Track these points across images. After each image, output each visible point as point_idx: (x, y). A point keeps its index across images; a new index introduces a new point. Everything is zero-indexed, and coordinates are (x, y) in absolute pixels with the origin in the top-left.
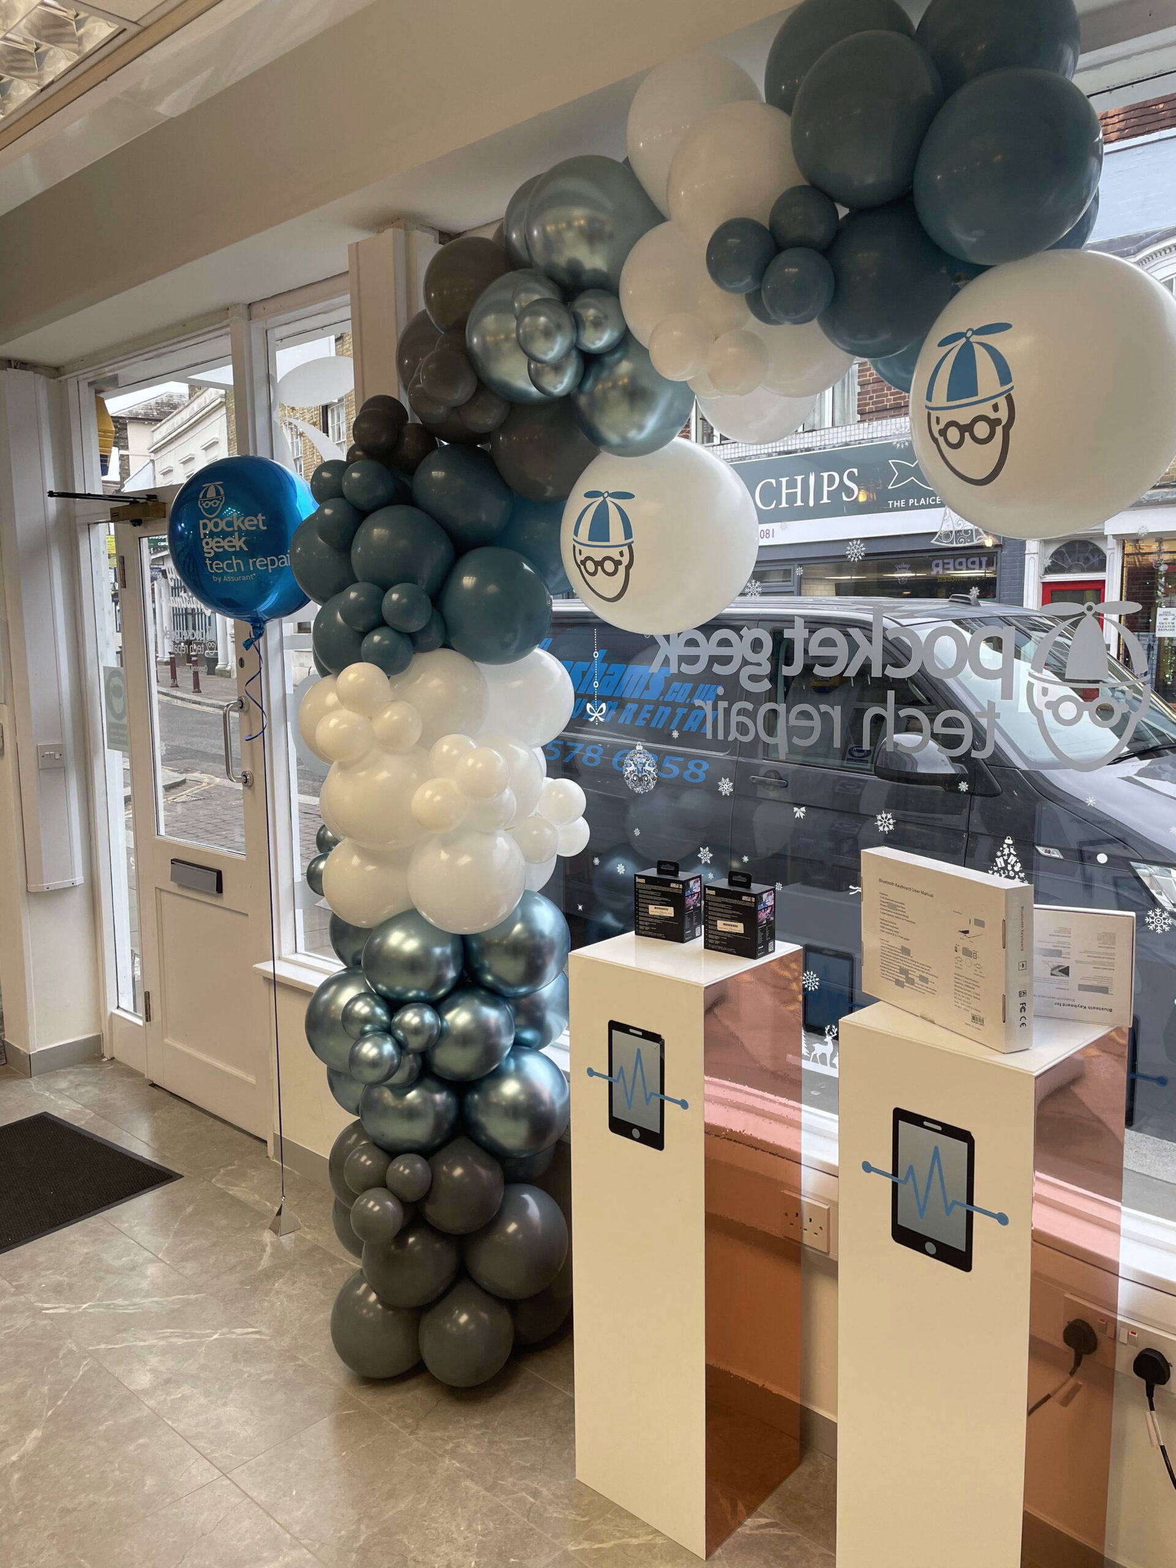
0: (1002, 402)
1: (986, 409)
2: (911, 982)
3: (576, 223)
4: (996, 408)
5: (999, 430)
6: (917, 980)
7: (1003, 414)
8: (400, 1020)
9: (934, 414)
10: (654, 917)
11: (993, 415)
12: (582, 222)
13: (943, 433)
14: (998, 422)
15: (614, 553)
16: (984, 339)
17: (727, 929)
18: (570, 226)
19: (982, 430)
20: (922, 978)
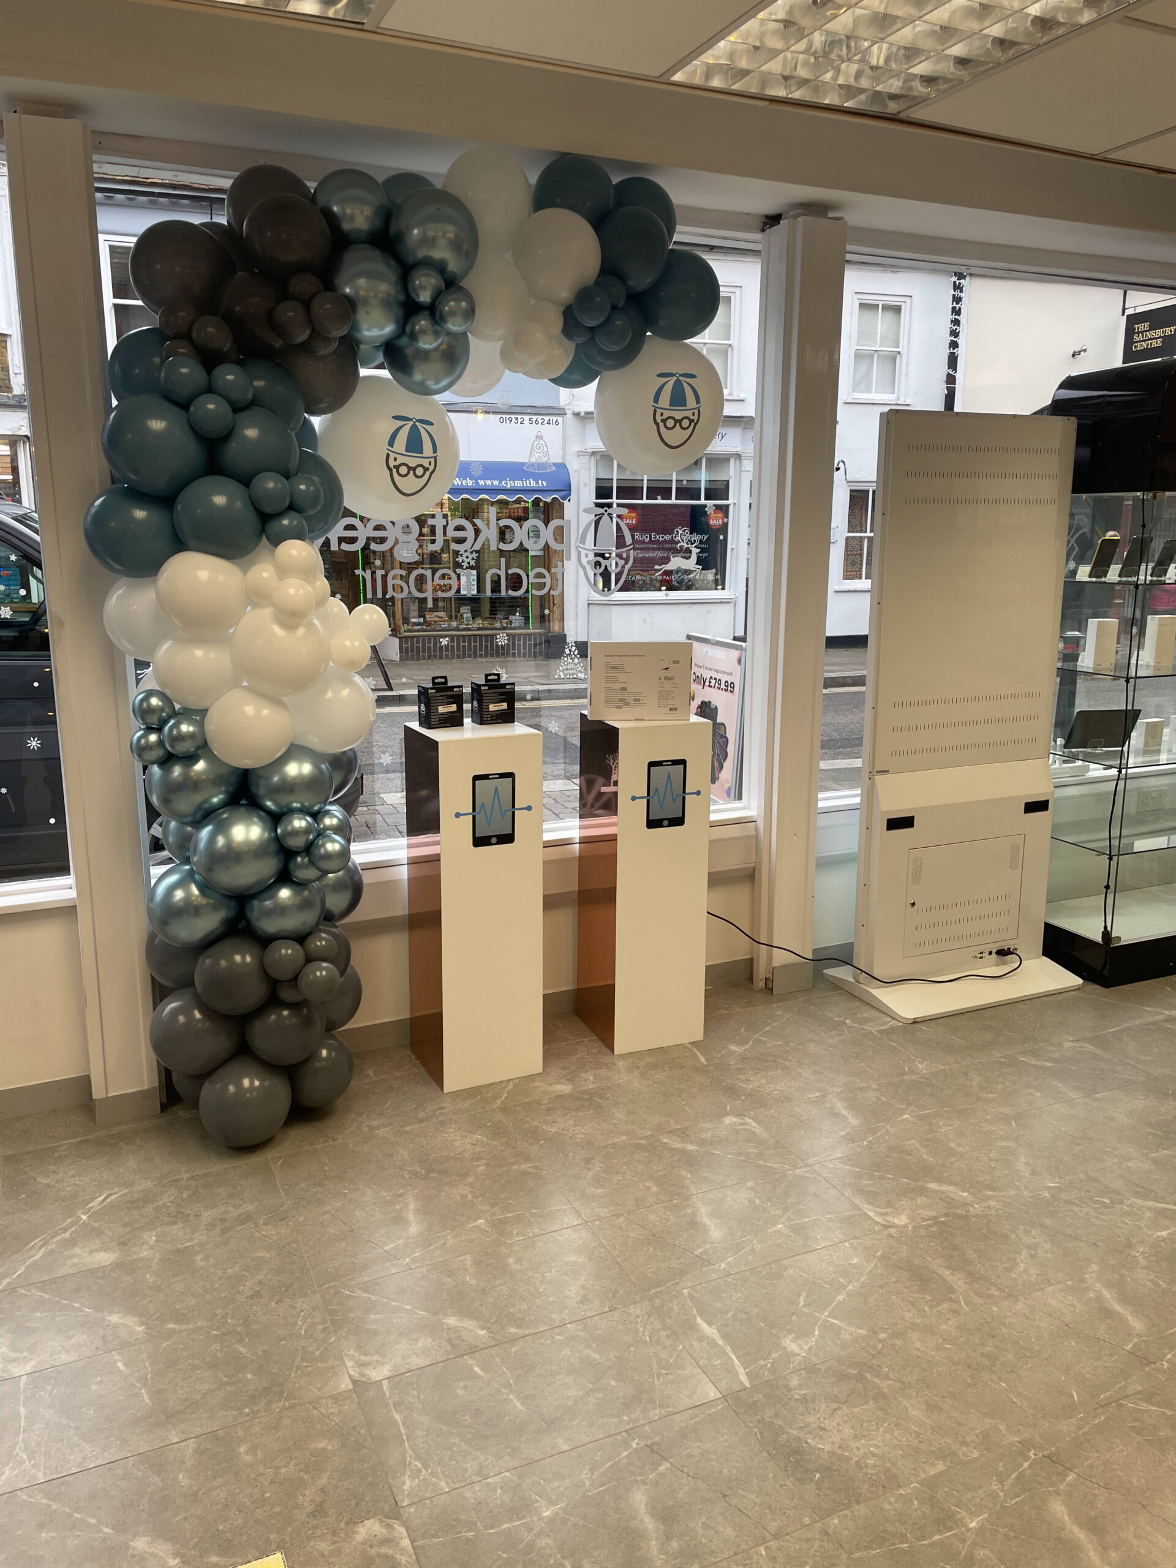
0: (696, 412)
1: (689, 414)
2: (629, 704)
3: (448, 235)
4: (693, 414)
5: (693, 424)
6: (631, 702)
7: (695, 418)
8: (324, 825)
9: (659, 412)
10: (442, 714)
11: (692, 417)
12: (452, 236)
13: (664, 421)
14: (693, 420)
15: (425, 463)
16: (688, 380)
17: (496, 708)
18: (444, 236)
19: (685, 423)
20: (635, 700)
